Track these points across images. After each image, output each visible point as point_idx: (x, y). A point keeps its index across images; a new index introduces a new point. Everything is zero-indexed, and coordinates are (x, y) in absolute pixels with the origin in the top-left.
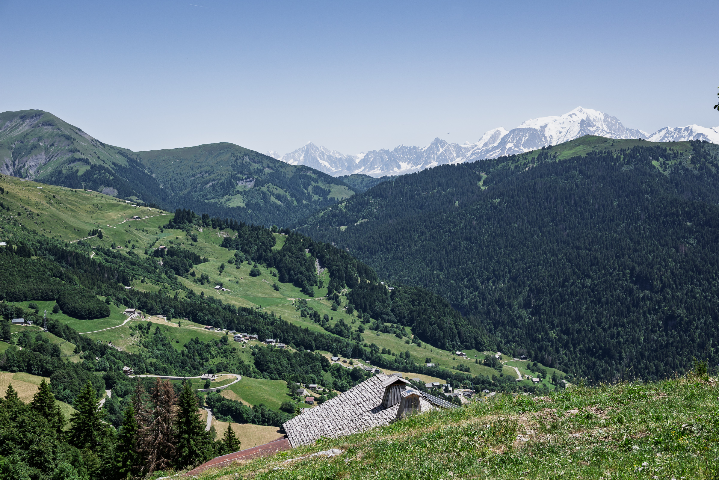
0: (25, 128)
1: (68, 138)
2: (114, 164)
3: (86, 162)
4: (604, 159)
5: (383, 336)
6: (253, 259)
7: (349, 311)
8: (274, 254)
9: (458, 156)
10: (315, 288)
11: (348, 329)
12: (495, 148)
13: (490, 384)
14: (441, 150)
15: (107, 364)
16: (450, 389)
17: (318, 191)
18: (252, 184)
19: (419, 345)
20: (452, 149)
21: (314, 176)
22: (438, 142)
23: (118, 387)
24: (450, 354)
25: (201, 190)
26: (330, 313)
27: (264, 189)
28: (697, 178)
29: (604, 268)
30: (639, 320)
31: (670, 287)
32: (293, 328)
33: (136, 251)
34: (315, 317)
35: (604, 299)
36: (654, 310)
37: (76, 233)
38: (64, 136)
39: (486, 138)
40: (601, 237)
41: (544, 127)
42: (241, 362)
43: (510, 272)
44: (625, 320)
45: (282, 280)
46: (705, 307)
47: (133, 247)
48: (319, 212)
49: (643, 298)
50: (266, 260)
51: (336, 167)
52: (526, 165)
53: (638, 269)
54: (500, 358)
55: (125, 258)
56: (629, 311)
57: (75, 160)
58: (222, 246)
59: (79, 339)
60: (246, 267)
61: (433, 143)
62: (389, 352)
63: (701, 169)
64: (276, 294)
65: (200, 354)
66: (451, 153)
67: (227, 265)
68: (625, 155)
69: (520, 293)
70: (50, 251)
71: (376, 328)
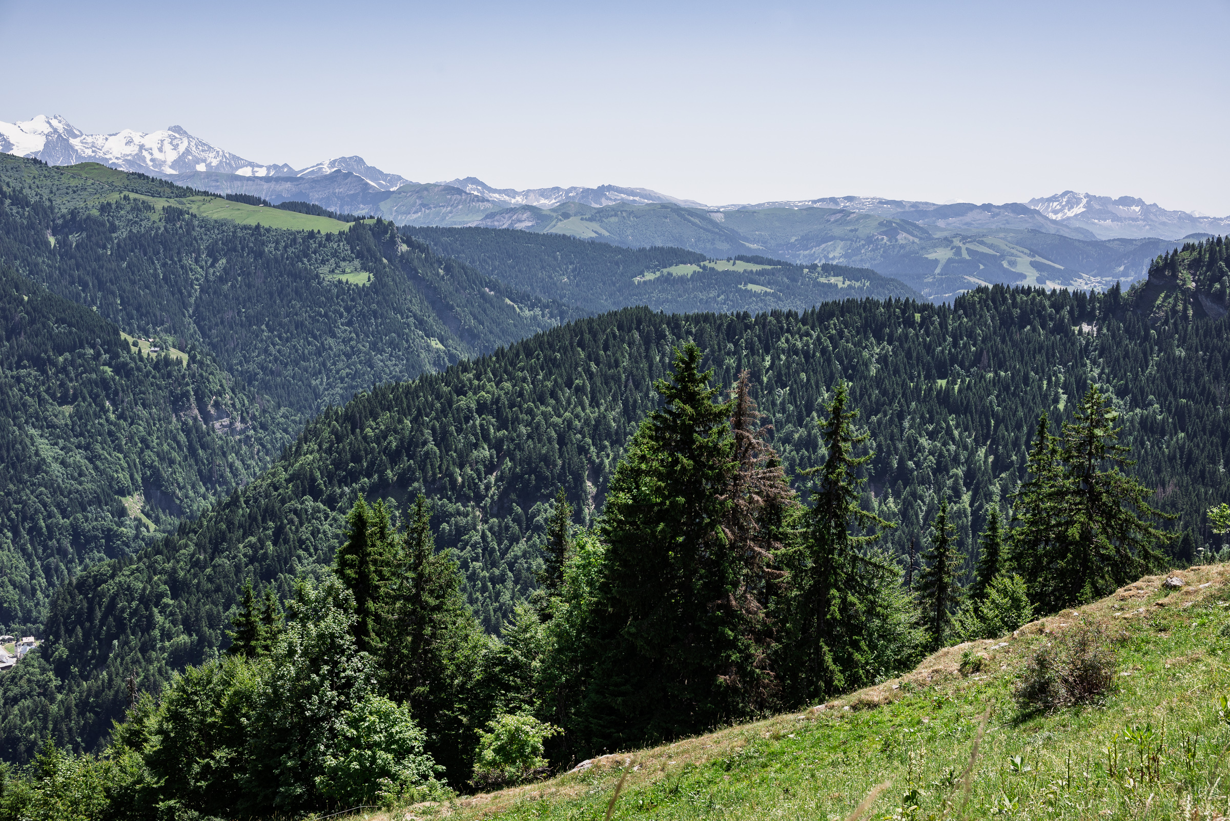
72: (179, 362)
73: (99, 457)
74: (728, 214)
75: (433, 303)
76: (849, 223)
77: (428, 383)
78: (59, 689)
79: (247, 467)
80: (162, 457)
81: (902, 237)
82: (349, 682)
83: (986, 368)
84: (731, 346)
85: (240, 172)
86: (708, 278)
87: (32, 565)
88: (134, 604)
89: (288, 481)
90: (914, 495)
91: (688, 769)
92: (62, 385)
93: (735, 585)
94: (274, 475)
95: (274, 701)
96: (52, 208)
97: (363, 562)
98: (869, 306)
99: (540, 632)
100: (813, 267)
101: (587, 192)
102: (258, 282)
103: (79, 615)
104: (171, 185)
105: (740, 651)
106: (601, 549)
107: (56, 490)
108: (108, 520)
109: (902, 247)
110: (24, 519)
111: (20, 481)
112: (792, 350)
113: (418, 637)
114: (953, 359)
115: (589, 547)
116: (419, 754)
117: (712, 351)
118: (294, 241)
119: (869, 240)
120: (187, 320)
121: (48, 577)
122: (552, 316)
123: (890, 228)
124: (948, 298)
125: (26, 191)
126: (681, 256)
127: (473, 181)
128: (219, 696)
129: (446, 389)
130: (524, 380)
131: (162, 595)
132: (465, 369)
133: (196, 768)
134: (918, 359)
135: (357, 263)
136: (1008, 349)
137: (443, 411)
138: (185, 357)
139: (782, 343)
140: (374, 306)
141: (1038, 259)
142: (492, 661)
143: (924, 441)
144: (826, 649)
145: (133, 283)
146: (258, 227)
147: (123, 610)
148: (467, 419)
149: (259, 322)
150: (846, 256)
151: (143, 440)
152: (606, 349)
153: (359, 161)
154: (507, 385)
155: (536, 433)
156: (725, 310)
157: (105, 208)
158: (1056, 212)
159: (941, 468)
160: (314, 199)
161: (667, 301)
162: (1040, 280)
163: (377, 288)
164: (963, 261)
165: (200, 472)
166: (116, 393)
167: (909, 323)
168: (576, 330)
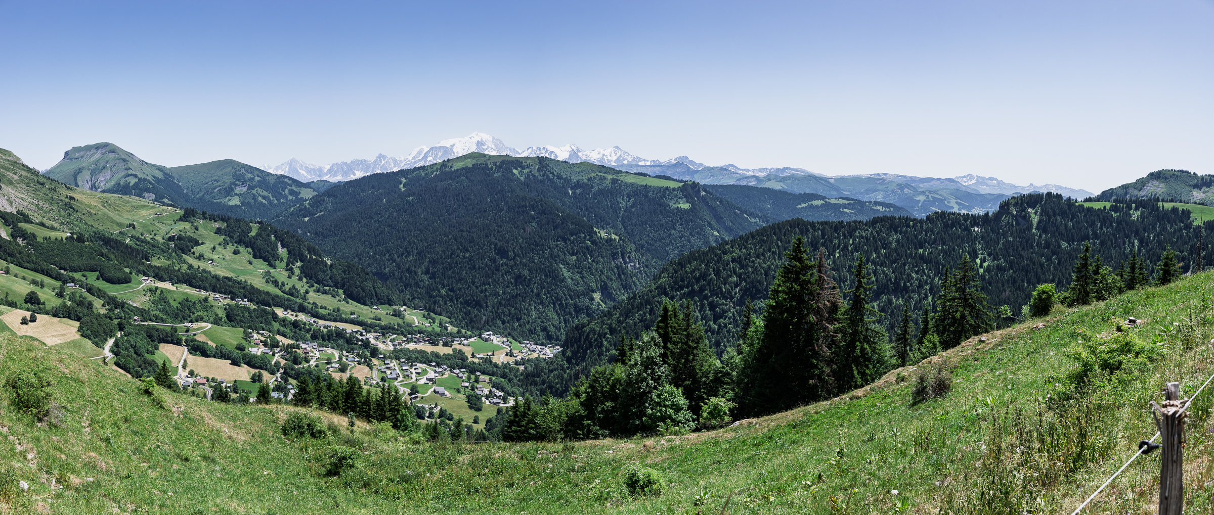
0: (98, 155)
1: (124, 160)
2: (154, 177)
3: (136, 176)
4: (483, 169)
5: (322, 296)
6: (236, 243)
7: (300, 279)
8: (250, 239)
9: (395, 166)
10: (277, 262)
11: (298, 292)
12: (420, 160)
13: (393, 329)
14: (383, 162)
15: (123, 314)
16: (364, 333)
17: (292, 192)
18: (246, 188)
19: (348, 303)
20: (391, 161)
21: (290, 182)
22: (381, 157)
23: (125, 330)
24: (368, 308)
25: (211, 193)
26: (286, 280)
27: (254, 192)
28: (541, 181)
29: (478, 244)
30: (499, 280)
31: (519, 256)
32: (258, 291)
33: (156, 238)
34: (275, 283)
35: (477, 266)
36: (509, 272)
37: (119, 226)
38: (122, 159)
39: (414, 153)
40: (478, 223)
41: (453, 146)
42: (217, 315)
43: (417, 249)
44: (490, 280)
45: (255, 257)
46: (540, 269)
47: (155, 235)
48: (290, 208)
49: (502, 264)
50: (244, 243)
51: (311, 175)
52: (432, 173)
53: (499, 244)
54: (405, 310)
55: (149, 242)
56: (493, 273)
57: (128, 175)
58: (216, 233)
59: (107, 297)
60: (231, 248)
61: (377, 157)
62: (325, 308)
63: (544, 175)
64: (250, 267)
65: (189, 309)
66: (390, 164)
67: (217, 246)
68: (496, 166)
69: (423, 263)
70: (100, 238)
71: (318, 291)
72: (615, 240)
73: (585, 277)
74: (836, 180)
75: (715, 216)
76: (885, 184)
77: (712, 249)
78: (568, 368)
79: (640, 283)
80: (608, 278)
81: (906, 190)
82: (660, 377)
83: (938, 245)
84: (836, 235)
85: (640, 164)
86: (827, 206)
87: (560, 318)
88: (596, 336)
89: (655, 289)
90: (910, 297)
91: (778, 427)
92: (572, 248)
93: (817, 340)
94: (650, 286)
95: (629, 383)
96: (571, 180)
97: (666, 327)
98: (892, 219)
99: (738, 359)
100: (870, 202)
101: (778, 170)
102: (646, 208)
103: (576, 339)
104: (614, 169)
105: (819, 369)
106: (762, 324)
107: (569, 289)
108: (587, 302)
109: (906, 194)
110: (557, 300)
111: (557, 285)
112: (861, 237)
113: (687, 360)
114: (925, 241)
115: (757, 323)
116: (685, 410)
117: (828, 237)
118: (660, 191)
119: (893, 191)
120: (619, 223)
121: (565, 323)
122: (763, 222)
123: (901, 186)
124: (924, 216)
125: (562, 173)
126: (816, 197)
127: (732, 165)
128: (609, 379)
129: (719, 252)
130: (751, 248)
131: (606, 334)
132: (727, 244)
133: (599, 409)
134: (912, 241)
135: (684, 199)
136: (947, 237)
137: (718, 261)
138: (617, 238)
139: (857, 234)
140: (691, 217)
141: (958, 201)
142: (717, 372)
143: (914, 275)
144: (855, 368)
145: (599, 208)
146: (646, 185)
147: (592, 339)
148: (727, 265)
149: (646, 224)
150: (883, 198)
151: (601, 271)
152: (785, 236)
153: (686, 158)
154: (744, 250)
155: (755, 271)
156: (835, 220)
157: (589, 179)
158: (965, 182)
159: (920, 286)
160: (668, 174)
161: (810, 215)
162: (959, 209)
163: (692, 210)
164: (930, 201)
165: (622, 284)
166: (592, 252)
167: (908, 226)
168: (772, 228)
